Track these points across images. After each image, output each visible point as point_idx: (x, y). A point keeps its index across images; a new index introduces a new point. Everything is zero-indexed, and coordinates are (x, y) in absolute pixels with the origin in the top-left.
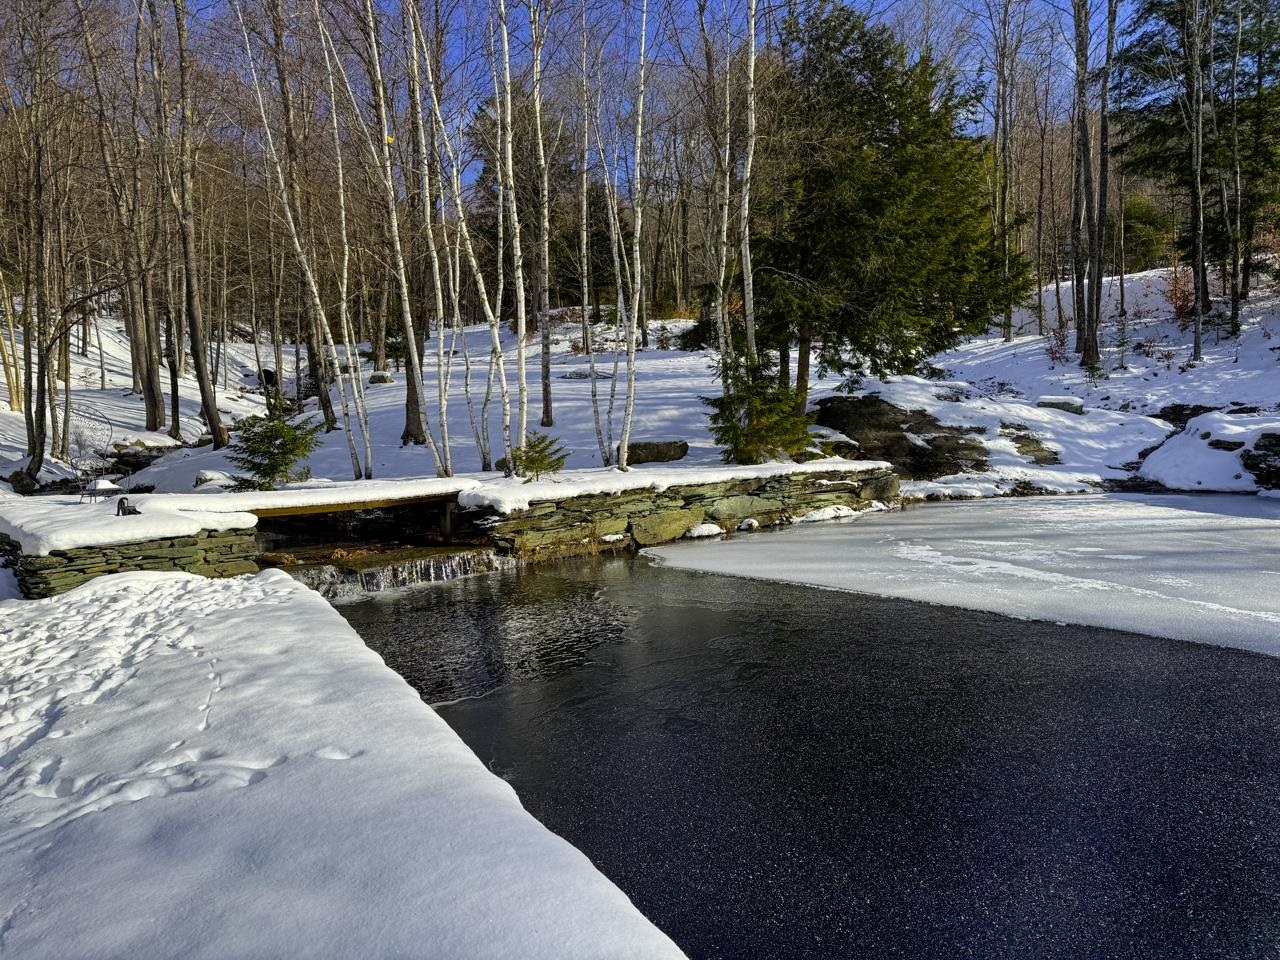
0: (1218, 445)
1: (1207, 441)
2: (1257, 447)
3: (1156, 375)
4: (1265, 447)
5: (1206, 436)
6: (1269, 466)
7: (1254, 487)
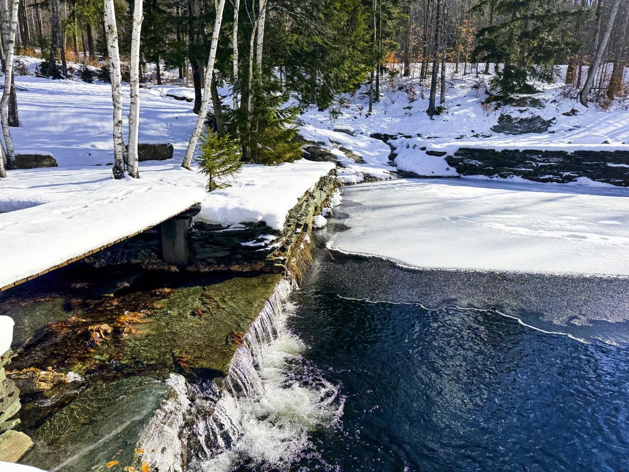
0: (431, 153)
1: (425, 151)
2: (456, 154)
3: (356, 118)
4: (461, 155)
5: (423, 149)
6: (466, 164)
7: (457, 174)
